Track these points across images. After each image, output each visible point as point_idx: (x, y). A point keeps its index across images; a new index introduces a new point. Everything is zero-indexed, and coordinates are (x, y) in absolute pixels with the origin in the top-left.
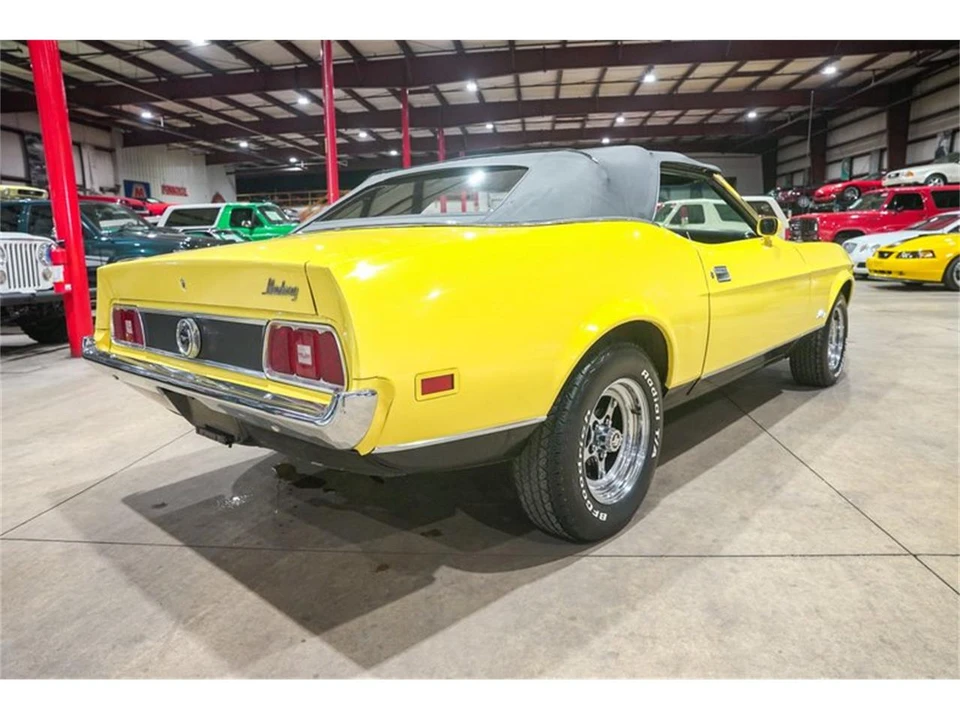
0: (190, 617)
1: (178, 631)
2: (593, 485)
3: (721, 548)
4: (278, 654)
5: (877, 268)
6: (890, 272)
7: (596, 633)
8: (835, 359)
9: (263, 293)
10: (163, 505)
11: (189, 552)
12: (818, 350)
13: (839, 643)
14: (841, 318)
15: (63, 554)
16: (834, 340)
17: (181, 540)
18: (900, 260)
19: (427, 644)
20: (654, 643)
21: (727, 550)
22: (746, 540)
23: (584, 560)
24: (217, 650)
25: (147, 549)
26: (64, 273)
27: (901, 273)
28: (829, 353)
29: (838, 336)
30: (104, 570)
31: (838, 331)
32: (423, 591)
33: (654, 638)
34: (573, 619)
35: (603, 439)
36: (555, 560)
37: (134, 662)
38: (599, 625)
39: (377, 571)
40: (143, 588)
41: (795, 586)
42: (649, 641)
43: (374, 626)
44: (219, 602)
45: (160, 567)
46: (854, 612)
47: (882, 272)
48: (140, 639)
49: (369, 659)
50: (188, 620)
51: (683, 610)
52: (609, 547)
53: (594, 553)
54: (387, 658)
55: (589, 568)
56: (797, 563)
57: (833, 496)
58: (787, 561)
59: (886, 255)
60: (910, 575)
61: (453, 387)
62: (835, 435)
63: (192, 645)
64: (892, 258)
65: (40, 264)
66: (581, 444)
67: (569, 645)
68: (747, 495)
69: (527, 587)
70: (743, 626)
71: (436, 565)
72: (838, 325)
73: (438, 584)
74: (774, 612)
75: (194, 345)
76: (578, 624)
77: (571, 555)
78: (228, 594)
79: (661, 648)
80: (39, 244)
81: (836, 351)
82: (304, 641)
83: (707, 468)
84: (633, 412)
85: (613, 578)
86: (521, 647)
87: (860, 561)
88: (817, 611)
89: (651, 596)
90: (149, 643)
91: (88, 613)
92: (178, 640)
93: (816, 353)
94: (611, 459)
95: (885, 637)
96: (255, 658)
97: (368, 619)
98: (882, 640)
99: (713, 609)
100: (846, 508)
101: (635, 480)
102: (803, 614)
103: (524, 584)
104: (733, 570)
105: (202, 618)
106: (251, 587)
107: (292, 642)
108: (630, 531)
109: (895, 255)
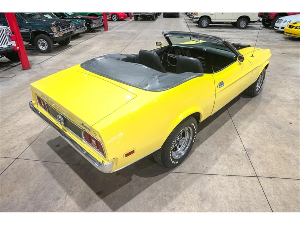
0: (70, 191)
1: (68, 196)
2: (174, 154)
3: (207, 171)
4: (93, 205)
5: (287, 32)
6: (291, 34)
7: (170, 201)
8: (259, 87)
10: (59, 145)
12: (253, 87)
13: (229, 208)
14: (263, 75)
15: (35, 166)
16: (259, 82)
17: (65, 161)
18: (296, 30)
19: (129, 203)
20: (184, 206)
21: (210, 172)
22: (216, 168)
23: (171, 174)
24: (78, 203)
25: (57, 164)
26: (16, 43)
27: (295, 35)
28: (257, 85)
29: (261, 81)
30: (46, 172)
32: (128, 184)
33: (184, 204)
34: (165, 196)
35: (178, 142)
36: (163, 173)
37: (58, 206)
38: (171, 198)
39: (117, 176)
40: (57, 180)
41: (224, 187)
42: (183, 205)
43: (116, 196)
44: (77, 186)
45: (61, 172)
46: (236, 198)
47: (289, 33)
48: (59, 199)
49: (114, 209)
50: (70, 193)
51: (193, 194)
52: (178, 169)
53: (174, 171)
54: (119, 207)
55: (172, 176)
56: (226, 178)
57: (243, 151)
58: (224, 177)
59: (292, 27)
60: (254, 185)
62: (251, 122)
63: (72, 201)
64: (293, 29)
67: (163, 206)
68: (220, 148)
69: (155, 183)
70: (207, 201)
71: (131, 176)
73: (132, 181)
74: (216, 196)
76: (167, 198)
77: (168, 172)
78: (79, 183)
79: (185, 208)
82: (99, 201)
84: (188, 131)
85: (178, 181)
86: (151, 205)
87: (242, 178)
88: (227, 197)
89: (186, 189)
90: (61, 200)
91: (45, 189)
92: (68, 199)
94: (180, 146)
95: (241, 207)
96: (87, 206)
97: (114, 194)
98: (240, 208)
99: (201, 194)
100: (246, 156)
101: (185, 152)
102: (223, 198)
103: (154, 182)
104: (209, 180)
105: (73, 192)
107: (96, 201)
109: (295, 27)
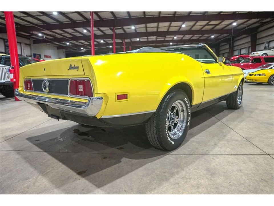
0: (44, 172)
1: (40, 176)
2: (170, 133)
3: (209, 153)
4: (71, 183)
5: (249, 79)
6: (252, 80)
7: (172, 177)
8: (239, 101)
9: (68, 69)
10: (39, 140)
11: (45, 153)
12: (235, 98)
13: (248, 180)
14: (241, 89)
15: (6, 154)
16: (239, 95)
17: (43, 150)
18: (256, 76)
19: (118, 181)
20: (190, 180)
21: (211, 153)
22: (216, 150)
23: (167, 156)
24: (52, 182)
25: (32, 152)
26: (14, 76)
27: (256, 80)
28: (238, 99)
29: (240, 94)
30: (18, 158)
31: (240, 93)
32: (117, 165)
33: (190, 179)
34: (164, 173)
35: (173, 119)
36: (158, 156)
37: (25, 186)
38: (172, 175)
39: (103, 159)
40: (30, 163)
41: (233, 163)
42: (188, 179)
43: (102, 175)
44: (53, 168)
45: (36, 157)
46: (252, 171)
47: (250, 80)
48: (28, 178)
49: (100, 184)
50: (43, 173)
51: (199, 170)
52: (175, 152)
53: (170, 154)
54: (106, 184)
55: (169, 158)
56: (233, 157)
57: (242, 138)
58: (230, 156)
59: (251, 75)
60: (268, 160)
61: (127, 98)
63: (44, 180)
64: (253, 76)
65: (6, 74)
66: (167, 119)
67: (163, 181)
68: (216, 138)
69: (150, 163)
70: (218, 175)
71: (122, 158)
72: (240, 91)
73: (122, 162)
74: (227, 171)
75: (48, 88)
76: (166, 174)
77: (163, 154)
78: (57, 165)
79: (192, 182)
80: (6, 68)
81: (239, 99)
82: (79, 179)
83: (204, 130)
84: (182, 111)
85: (177, 161)
86: (148, 181)
87: (252, 156)
88: (240, 171)
89: (188, 166)
90: (30, 180)
91: (12, 171)
92: (39, 179)
93: (234, 99)
94: (175, 125)
95: (263, 178)
96: (63, 185)
97: (100, 173)
98: (262, 179)
99: (208, 170)
100: (246, 141)
101: (183, 131)
102: (236, 171)
103: (149, 163)
104: (213, 159)
105: (48, 172)
106: (64, 163)
107: (76, 180)
108: (181, 148)
109: (254, 75)
